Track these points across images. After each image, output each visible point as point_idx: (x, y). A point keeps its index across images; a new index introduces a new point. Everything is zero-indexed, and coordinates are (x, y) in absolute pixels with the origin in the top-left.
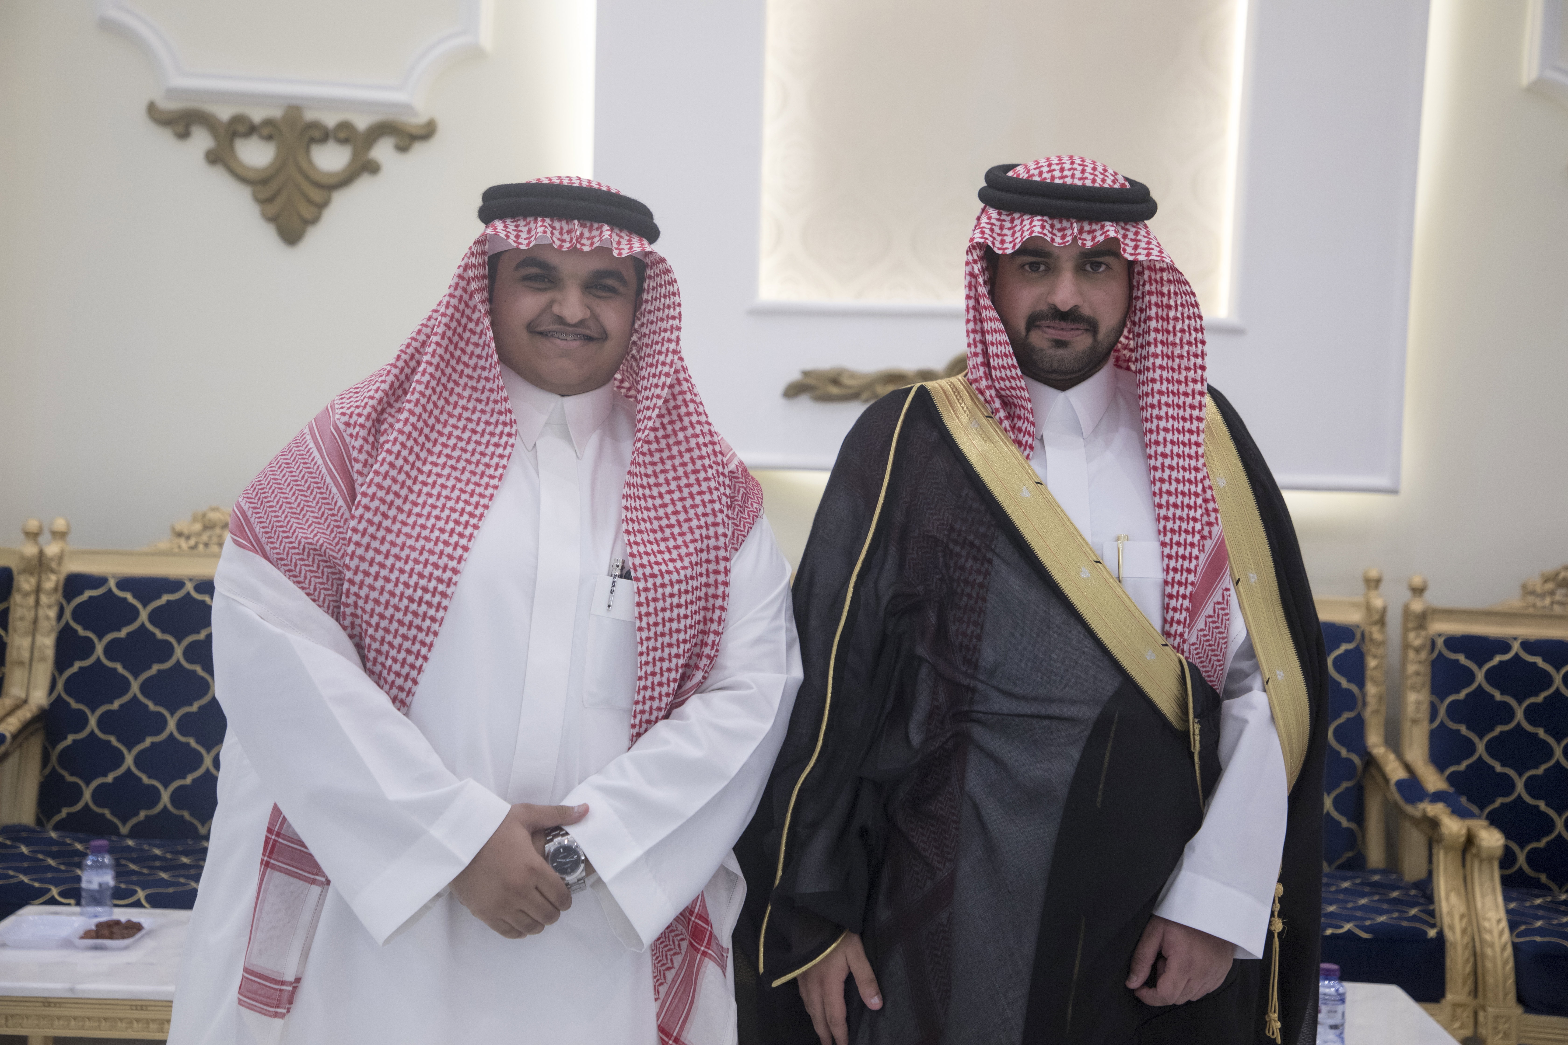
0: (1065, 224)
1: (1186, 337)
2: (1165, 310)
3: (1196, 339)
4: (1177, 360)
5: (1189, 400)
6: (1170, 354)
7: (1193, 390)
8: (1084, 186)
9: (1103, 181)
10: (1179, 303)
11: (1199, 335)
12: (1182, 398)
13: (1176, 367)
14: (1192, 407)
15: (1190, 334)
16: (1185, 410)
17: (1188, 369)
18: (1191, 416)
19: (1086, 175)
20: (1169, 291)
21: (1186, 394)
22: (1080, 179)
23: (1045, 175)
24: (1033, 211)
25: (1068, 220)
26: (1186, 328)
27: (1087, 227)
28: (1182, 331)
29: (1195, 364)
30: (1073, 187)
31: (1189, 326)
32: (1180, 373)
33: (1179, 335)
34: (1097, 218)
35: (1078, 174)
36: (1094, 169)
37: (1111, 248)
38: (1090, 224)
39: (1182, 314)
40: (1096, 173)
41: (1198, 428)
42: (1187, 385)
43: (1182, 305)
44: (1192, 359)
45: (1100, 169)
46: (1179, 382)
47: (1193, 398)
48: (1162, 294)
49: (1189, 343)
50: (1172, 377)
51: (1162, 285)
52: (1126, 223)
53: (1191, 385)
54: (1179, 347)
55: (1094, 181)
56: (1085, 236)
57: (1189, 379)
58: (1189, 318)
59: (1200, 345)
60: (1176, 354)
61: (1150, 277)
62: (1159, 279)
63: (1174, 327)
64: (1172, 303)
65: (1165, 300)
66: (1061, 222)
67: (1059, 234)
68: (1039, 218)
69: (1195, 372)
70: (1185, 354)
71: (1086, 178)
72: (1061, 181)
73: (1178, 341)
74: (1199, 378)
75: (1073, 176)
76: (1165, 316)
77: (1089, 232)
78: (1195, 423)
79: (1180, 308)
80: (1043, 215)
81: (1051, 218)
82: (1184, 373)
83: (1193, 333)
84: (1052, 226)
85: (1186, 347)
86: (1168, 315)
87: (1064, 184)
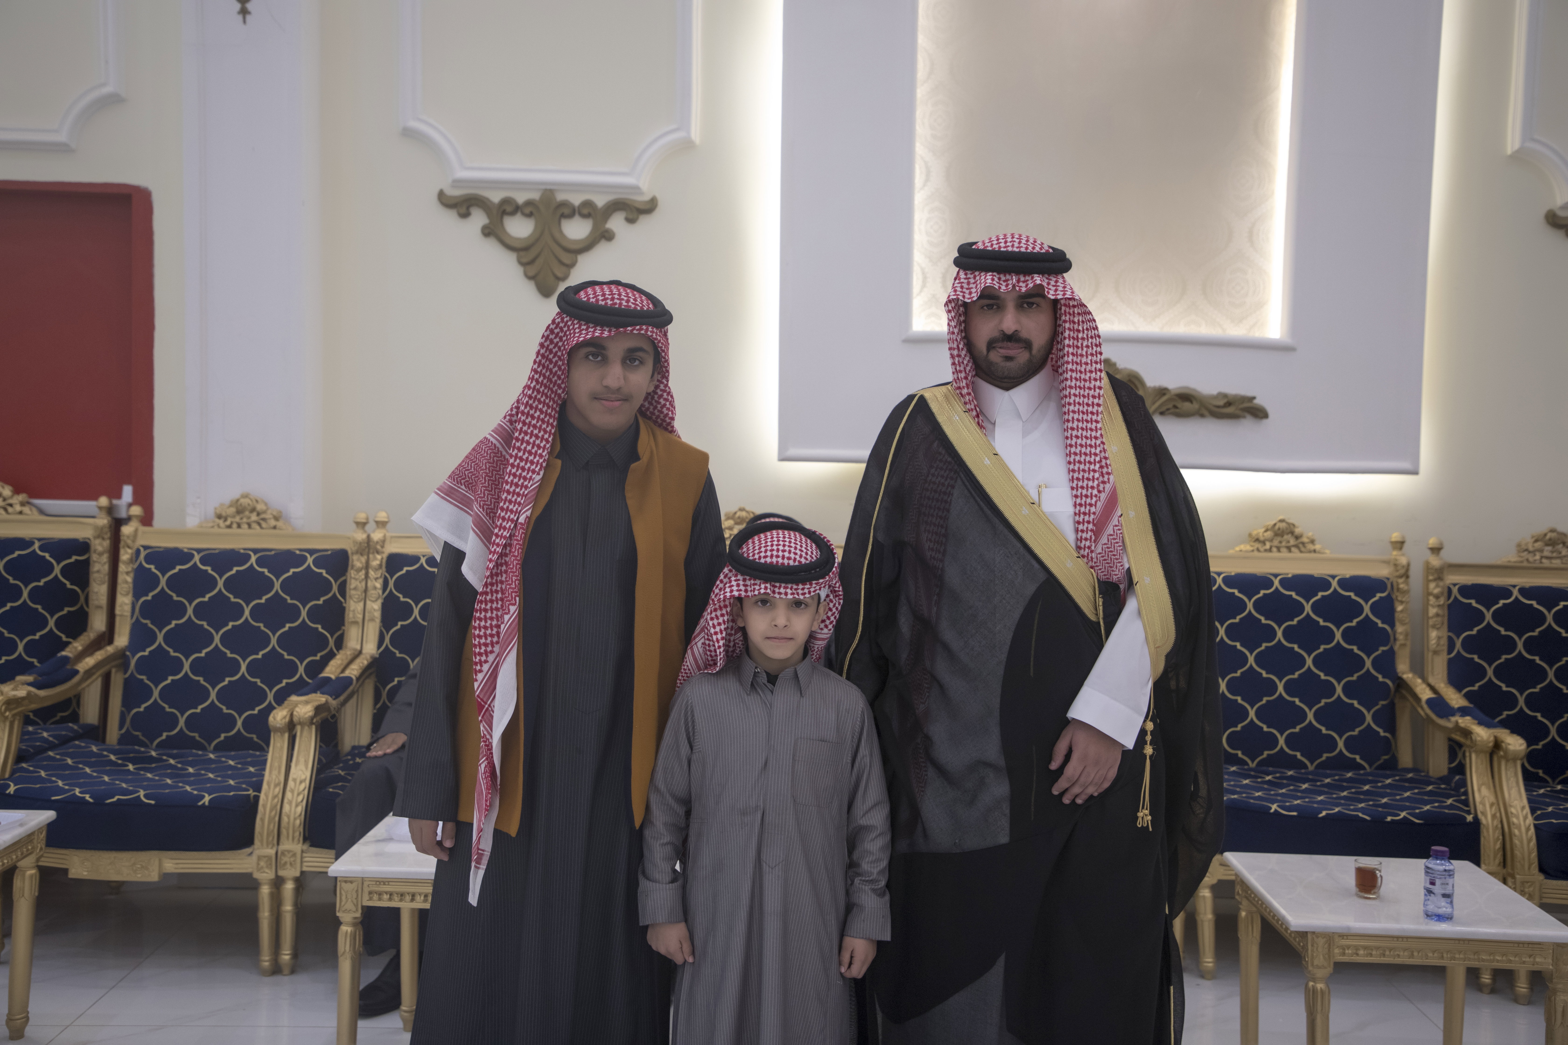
0: (1008, 277)
1: (1090, 351)
2: (1076, 333)
3: (1096, 351)
4: (1084, 366)
5: (1092, 392)
6: (1079, 362)
7: (1095, 386)
8: (1020, 252)
9: (1033, 248)
10: (1085, 328)
11: (1098, 349)
12: (1087, 391)
13: (1083, 370)
14: (1094, 397)
15: (1092, 348)
16: (1089, 399)
17: (1091, 372)
18: (1093, 403)
19: (1022, 245)
20: (1079, 320)
21: (1090, 388)
22: (1017, 248)
23: (995, 246)
24: (986, 270)
25: (1010, 274)
26: (1090, 345)
27: (1022, 279)
28: (1087, 347)
29: (1096, 368)
30: (1013, 252)
31: (1092, 343)
32: (1086, 374)
33: (1085, 349)
34: (1029, 272)
35: (1016, 245)
36: (1027, 241)
37: (1038, 292)
38: (1024, 276)
39: (1087, 335)
40: (1029, 243)
41: (1097, 411)
42: (1090, 382)
43: (1087, 329)
44: (1094, 365)
45: (1031, 241)
46: (1085, 380)
47: (1095, 391)
48: (1074, 322)
49: (1092, 355)
50: (1080, 377)
51: (1074, 316)
52: (1049, 275)
53: (1093, 382)
54: (1085, 357)
55: (1027, 248)
56: (1021, 284)
57: (1092, 378)
58: (1092, 337)
59: (1099, 355)
60: (1083, 362)
61: (1065, 311)
62: (1072, 312)
63: (1082, 344)
64: (1080, 328)
65: (1076, 326)
66: (1005, 276)
67: (1004, 284)
68: (990, 274)
69: (1096, 374)
70: (1089, 362)
71: (1022, 247)
72: (1005, 249)
73: (1084, 353)
74: (1098, 378)
75: (1013, 246)
76: (1075, 337)
77: (1024, 282)
78: (1096, 407)
79: (1086, 332)
80: (993, 272)
81: (999, 273)
82: (1088, 374)
83: (1094, 347)
84: (999, 279)
85: (1090, 357)
86: (1077, 336)
87: (1007, 251)
